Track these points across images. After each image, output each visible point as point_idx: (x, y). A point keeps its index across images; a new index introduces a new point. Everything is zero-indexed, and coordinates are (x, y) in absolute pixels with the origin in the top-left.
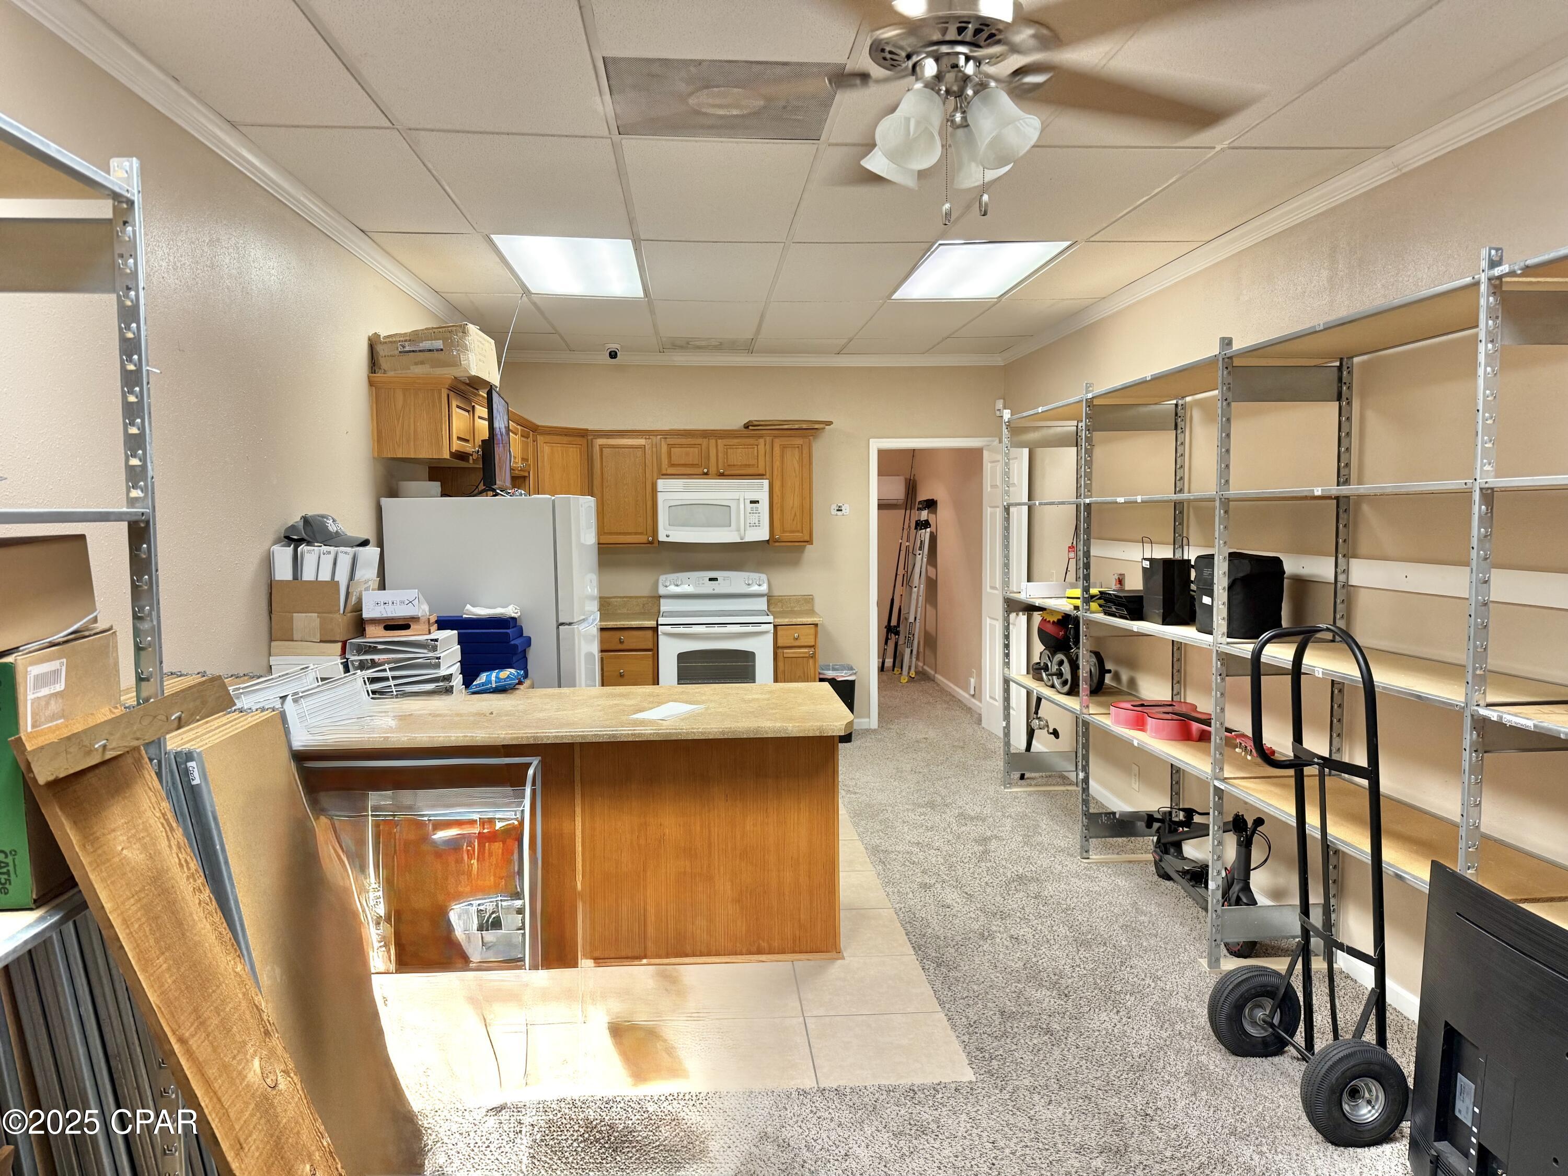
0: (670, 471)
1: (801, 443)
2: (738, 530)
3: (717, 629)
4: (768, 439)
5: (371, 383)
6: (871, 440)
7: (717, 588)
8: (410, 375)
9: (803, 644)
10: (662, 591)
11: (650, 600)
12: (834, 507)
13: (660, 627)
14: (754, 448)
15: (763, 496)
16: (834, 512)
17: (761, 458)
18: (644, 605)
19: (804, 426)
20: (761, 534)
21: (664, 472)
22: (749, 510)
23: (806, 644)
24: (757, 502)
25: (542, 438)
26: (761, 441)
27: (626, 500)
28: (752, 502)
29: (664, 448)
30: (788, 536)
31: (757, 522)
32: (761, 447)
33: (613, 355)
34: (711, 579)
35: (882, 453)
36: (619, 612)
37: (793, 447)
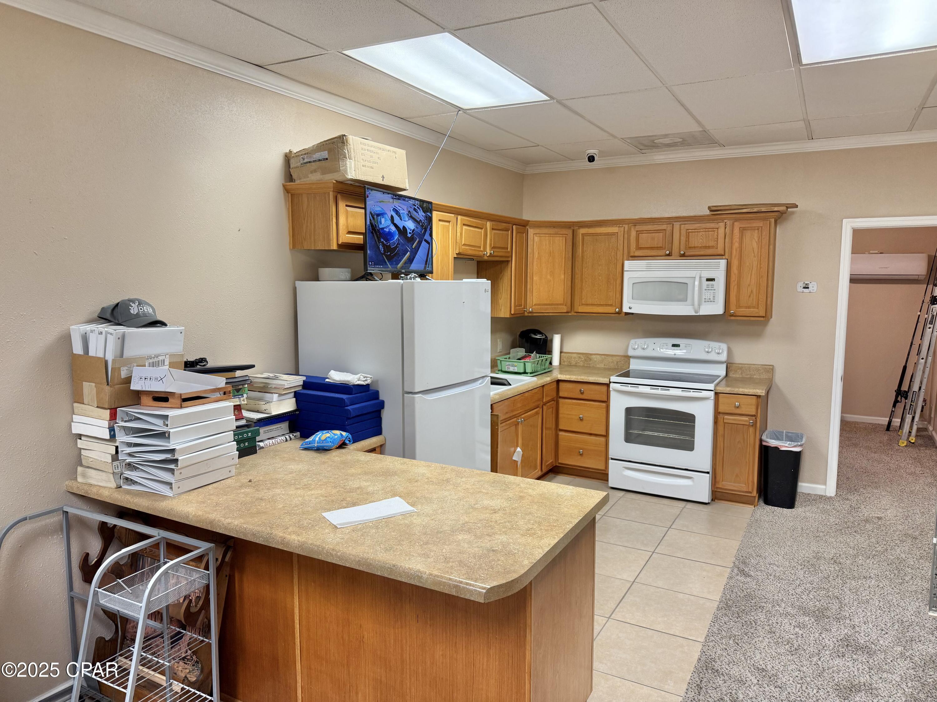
0: (638, 253)
1: (762, 225)
2: (693, 305)
3: (660, 392)
4: (729, 223)
5: (287, 190)
6: (844, 220)
7: (678, 353)
8: (307, 182)
9: (743, 413)
10: (631, 353)
11: (623, 358)
12: (801, 284)
13: (611, 385)
14: (714, 231)
15: (720, 274)
16: (800, 289)
17: (721, 241)
18: (617, 362)
19: (763, 209)
20: (717, 309)
21: (632, 254)
22: (704, 287)
23: (747, 413)
24: (713, 280)
25: (532, 230)
26: (722, 225)
27: (600, 278)
28: (708, 280)
29: (633, 234)
30: (743, 311)
31: (712, 298)
32: (721, 231)
33: (591, 159)
34: (674, 345)
35: (857, 233)
36: (598, 366)
37: (753, 229)
